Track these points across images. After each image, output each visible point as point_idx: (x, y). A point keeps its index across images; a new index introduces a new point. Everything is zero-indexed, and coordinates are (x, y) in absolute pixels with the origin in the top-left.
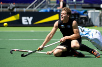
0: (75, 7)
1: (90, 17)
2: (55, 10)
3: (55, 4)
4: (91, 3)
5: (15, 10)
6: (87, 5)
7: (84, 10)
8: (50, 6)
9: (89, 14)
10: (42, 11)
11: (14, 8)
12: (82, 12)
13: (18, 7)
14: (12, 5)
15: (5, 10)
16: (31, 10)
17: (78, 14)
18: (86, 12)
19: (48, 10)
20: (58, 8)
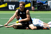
1: (49, 5)
5: (5, 1)
12: (44, 2)
18: (47, 2)
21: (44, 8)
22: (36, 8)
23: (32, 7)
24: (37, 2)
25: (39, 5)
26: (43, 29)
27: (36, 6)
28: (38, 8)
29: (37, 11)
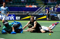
0: (53, 13)
1: (58, 17)
2: (45, 14)
3: (45, 12)
4: (59, 12)
5: (29, 14)
6: (57, 12)
7: (56, 14)
8: (43, 13)
9: (58, 16)
10: (40, 14)
11: (28, 13)
12: (55, 15)
13: (30, 13)
14: (28, 12)
15: (25, 14)
16: (35, 14)
17: (54, 16)
18: (57, 15)
19: (42, 14)
20: (46, 13)
21: (55, 19)
22: (50, 19)
23: (47, 18)
24: (51, 15)
25: (52, 17)
26: (49, 32)
27: (50, 17)
28: (51, 19)
29: (51, 21)
